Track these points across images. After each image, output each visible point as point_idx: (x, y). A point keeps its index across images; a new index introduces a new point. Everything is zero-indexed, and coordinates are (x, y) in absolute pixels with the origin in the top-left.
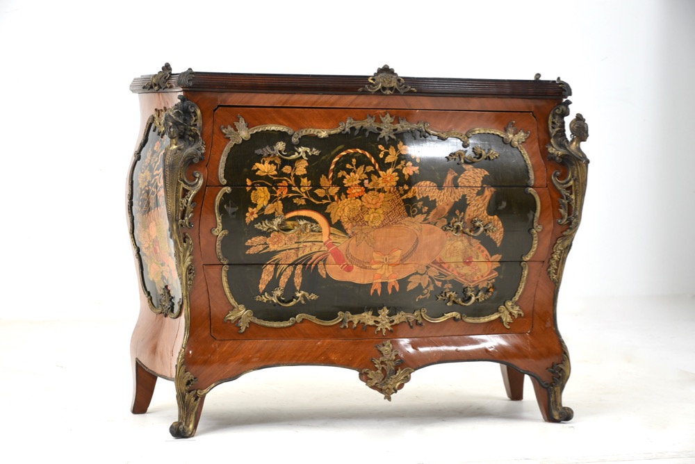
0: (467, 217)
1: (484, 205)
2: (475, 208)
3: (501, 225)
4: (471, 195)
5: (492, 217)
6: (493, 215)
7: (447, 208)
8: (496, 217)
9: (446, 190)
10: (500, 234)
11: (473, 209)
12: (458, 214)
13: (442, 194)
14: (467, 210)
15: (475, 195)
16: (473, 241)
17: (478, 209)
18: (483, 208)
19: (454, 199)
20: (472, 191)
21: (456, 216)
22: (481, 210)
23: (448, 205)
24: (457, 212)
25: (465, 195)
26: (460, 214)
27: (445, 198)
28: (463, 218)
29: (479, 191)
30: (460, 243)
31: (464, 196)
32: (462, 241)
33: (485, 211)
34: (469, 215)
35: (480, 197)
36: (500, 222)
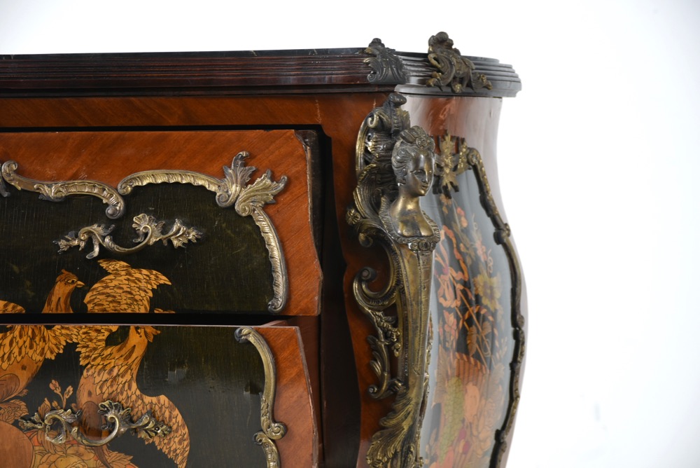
0: (83, 399)
1: (130, 368)
2: (106, 376)
3: (180, 418)
4: (91, 345)
5: (154, 399)
6: (156, 394)
7: (24, 378)
8: (163, 398)
9: (17, 333)
10: (180, 443)
11: (98, 379)
12: (58, 391)
13: (7, 341)
14: (82, 380)
15: (103, 344)
16: (112, 456)
17: (114, 379)
18: (128, 377)
19: (42, 353)
20: (93, 334)
21: (52, 396)
22: (120, 380)
23: (24, 368)
24: (54, 386)
25: (75, 345)
26: (63, 392)
27: (16, 351)
28: (73, 399)
29: (112, 334)
30: (74, 459)
31: (71, 348)
32: (79, 455)
33: (134, 385)
34: (90, 394)
35: (115, 349)
36: (176, 412)
